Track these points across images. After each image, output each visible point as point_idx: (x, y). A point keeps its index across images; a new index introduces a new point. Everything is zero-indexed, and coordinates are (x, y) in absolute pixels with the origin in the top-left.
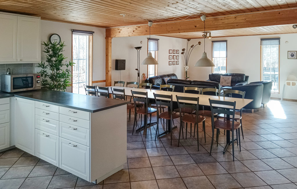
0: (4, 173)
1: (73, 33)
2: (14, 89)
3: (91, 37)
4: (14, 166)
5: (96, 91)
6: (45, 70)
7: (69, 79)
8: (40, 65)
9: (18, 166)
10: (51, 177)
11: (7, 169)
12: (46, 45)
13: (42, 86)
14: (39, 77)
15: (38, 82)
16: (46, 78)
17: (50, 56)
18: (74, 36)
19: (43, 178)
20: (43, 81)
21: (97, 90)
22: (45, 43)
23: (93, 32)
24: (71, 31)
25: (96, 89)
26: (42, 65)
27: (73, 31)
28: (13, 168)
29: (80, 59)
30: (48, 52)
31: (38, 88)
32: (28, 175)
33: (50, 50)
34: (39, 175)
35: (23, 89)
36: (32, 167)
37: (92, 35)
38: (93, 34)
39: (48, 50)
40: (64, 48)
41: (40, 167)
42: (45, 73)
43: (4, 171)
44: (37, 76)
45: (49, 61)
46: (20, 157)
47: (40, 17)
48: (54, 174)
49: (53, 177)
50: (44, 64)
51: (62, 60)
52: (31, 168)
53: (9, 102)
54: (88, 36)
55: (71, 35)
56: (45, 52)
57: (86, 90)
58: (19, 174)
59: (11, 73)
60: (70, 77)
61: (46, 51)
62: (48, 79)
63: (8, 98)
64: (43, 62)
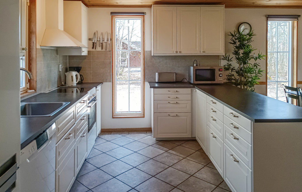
0: (177, 161)
1: (268, 19)
2: (196, 80)
3: (296, 22)
4: (188, 158)
5: (299, 94)
6: (230, 63)
7: (260, 75)
8: (224, 57)
9: (191, 159)
10: (214, 186)
11: (181, 158)
12: (232, 35)
13: (228, 81)
14: (221, 70)
15: (220, 75)
16: (233, 73)
17: (237, 47)
18: (269, 23)
19: (206, 184)
20: (229, 76)
21: (301, 93)
22: (231, 34)
23: (299, 16)
24: (266, 17)
25: (299, 92)
26: (226, 58)
27: (269, 17)
28: (186, 160)
29: (279, 52)
30: (235, 43)
31: (220, 82)
32: (194, 173)
33: (237, 41)
34: (204, 178)
35: (206, 82)
36: (202, 166)
37: (296, 19)
38: (299, 18)
39: (234, 41)
40: (253, 38)
41: (209, 169)
42: (232, 67)
43: (178, 159)
44: (219, 69)
45: (236, 53)
46: (197, 151)
47: (224, 5)
48: (219, 185)
49: (216, 187)
50: (228, 56)
51: (250, 52)
52: (200, 166)
53: (190, 93)
54: (291, 22)
55: (265, 22)
56: (231, 43)
57: (286, 92)
58: (188, 168)
59: (198, 65)
60: (263, 74)
61: (233, 43)
62: (234, 73)
63: (190, 89)
64: (227, 55)
